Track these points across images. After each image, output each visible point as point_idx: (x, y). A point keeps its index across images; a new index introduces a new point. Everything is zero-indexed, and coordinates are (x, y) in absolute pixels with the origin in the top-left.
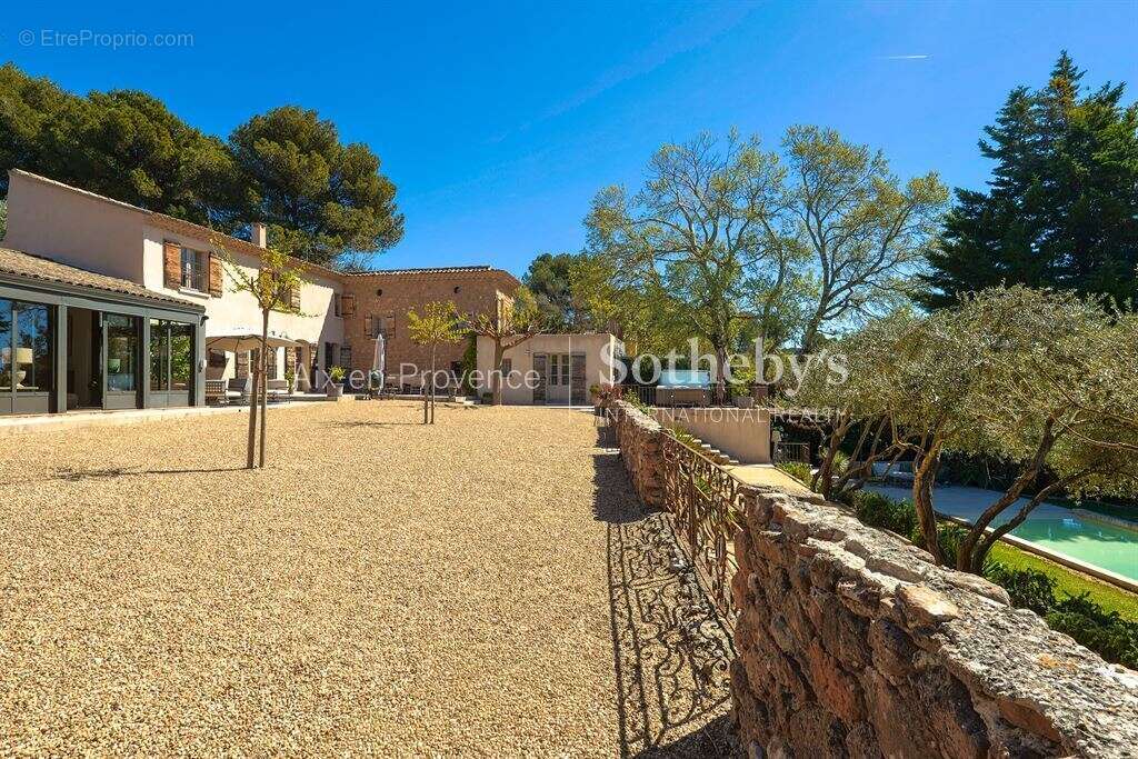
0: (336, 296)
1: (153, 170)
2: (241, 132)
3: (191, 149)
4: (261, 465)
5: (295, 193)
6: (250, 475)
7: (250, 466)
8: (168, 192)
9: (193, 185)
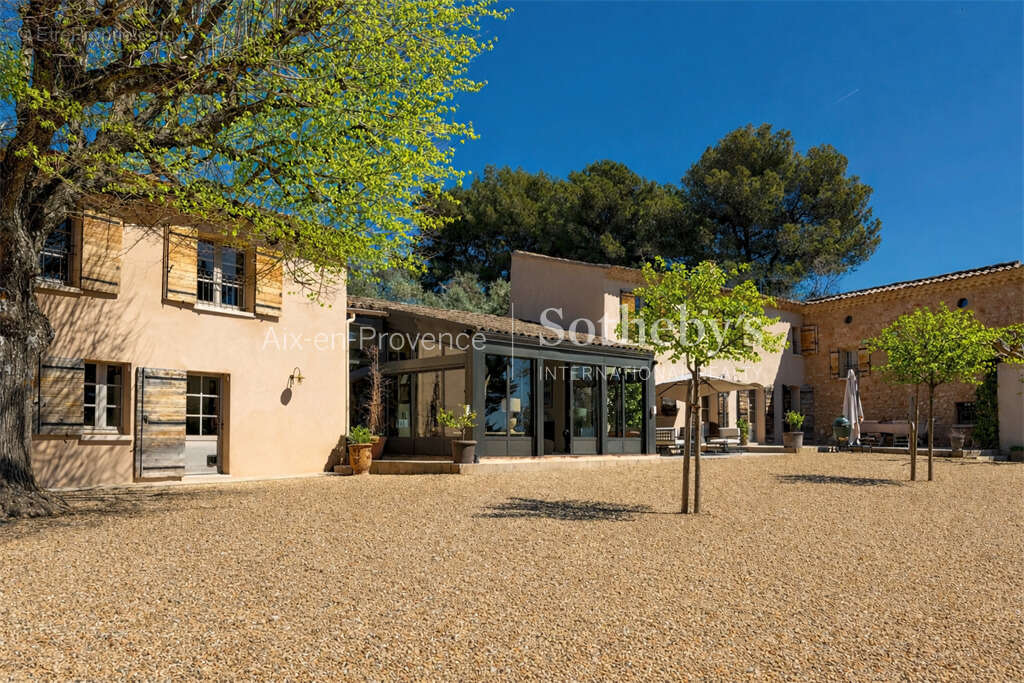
0: (793, 329)
1: (617, 231)
2: (693, 171)
3: (647, 202)
4: (696, 511)
5: (746, 222)
6: (682, 520)
7: (685, 510)
8: (630, 250)
9: (649, 238)
